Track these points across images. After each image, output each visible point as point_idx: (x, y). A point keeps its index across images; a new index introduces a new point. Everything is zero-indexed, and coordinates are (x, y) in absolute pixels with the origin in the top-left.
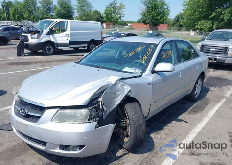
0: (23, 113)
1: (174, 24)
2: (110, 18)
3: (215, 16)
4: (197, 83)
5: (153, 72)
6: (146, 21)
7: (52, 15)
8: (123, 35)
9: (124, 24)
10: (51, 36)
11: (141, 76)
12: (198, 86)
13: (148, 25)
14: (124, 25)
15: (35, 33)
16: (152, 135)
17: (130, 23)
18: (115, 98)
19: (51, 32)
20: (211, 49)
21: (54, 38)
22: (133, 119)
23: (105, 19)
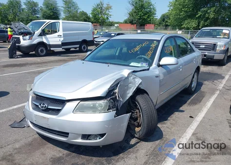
0: (42, 107)
1: (160, 23)
2: (99, 19)
3: (201, 15)
4: (193, 77)
5: (159, 66)
6: (133, 21)
7: (38, 17)
8: (114, 35)
9: (111, 24)
10: (43, 37)
11: (148, 69)
12: (194, 79)
13: (135, 25)
14: (111, 26)
15: (27, 35)
16: (159, 125)
17: (117, 23)
18: (127, 90)
19: (43, 33)
20: (201, 46)
21: (47, 39)
22: (146, 109)
23: (93, 19)
